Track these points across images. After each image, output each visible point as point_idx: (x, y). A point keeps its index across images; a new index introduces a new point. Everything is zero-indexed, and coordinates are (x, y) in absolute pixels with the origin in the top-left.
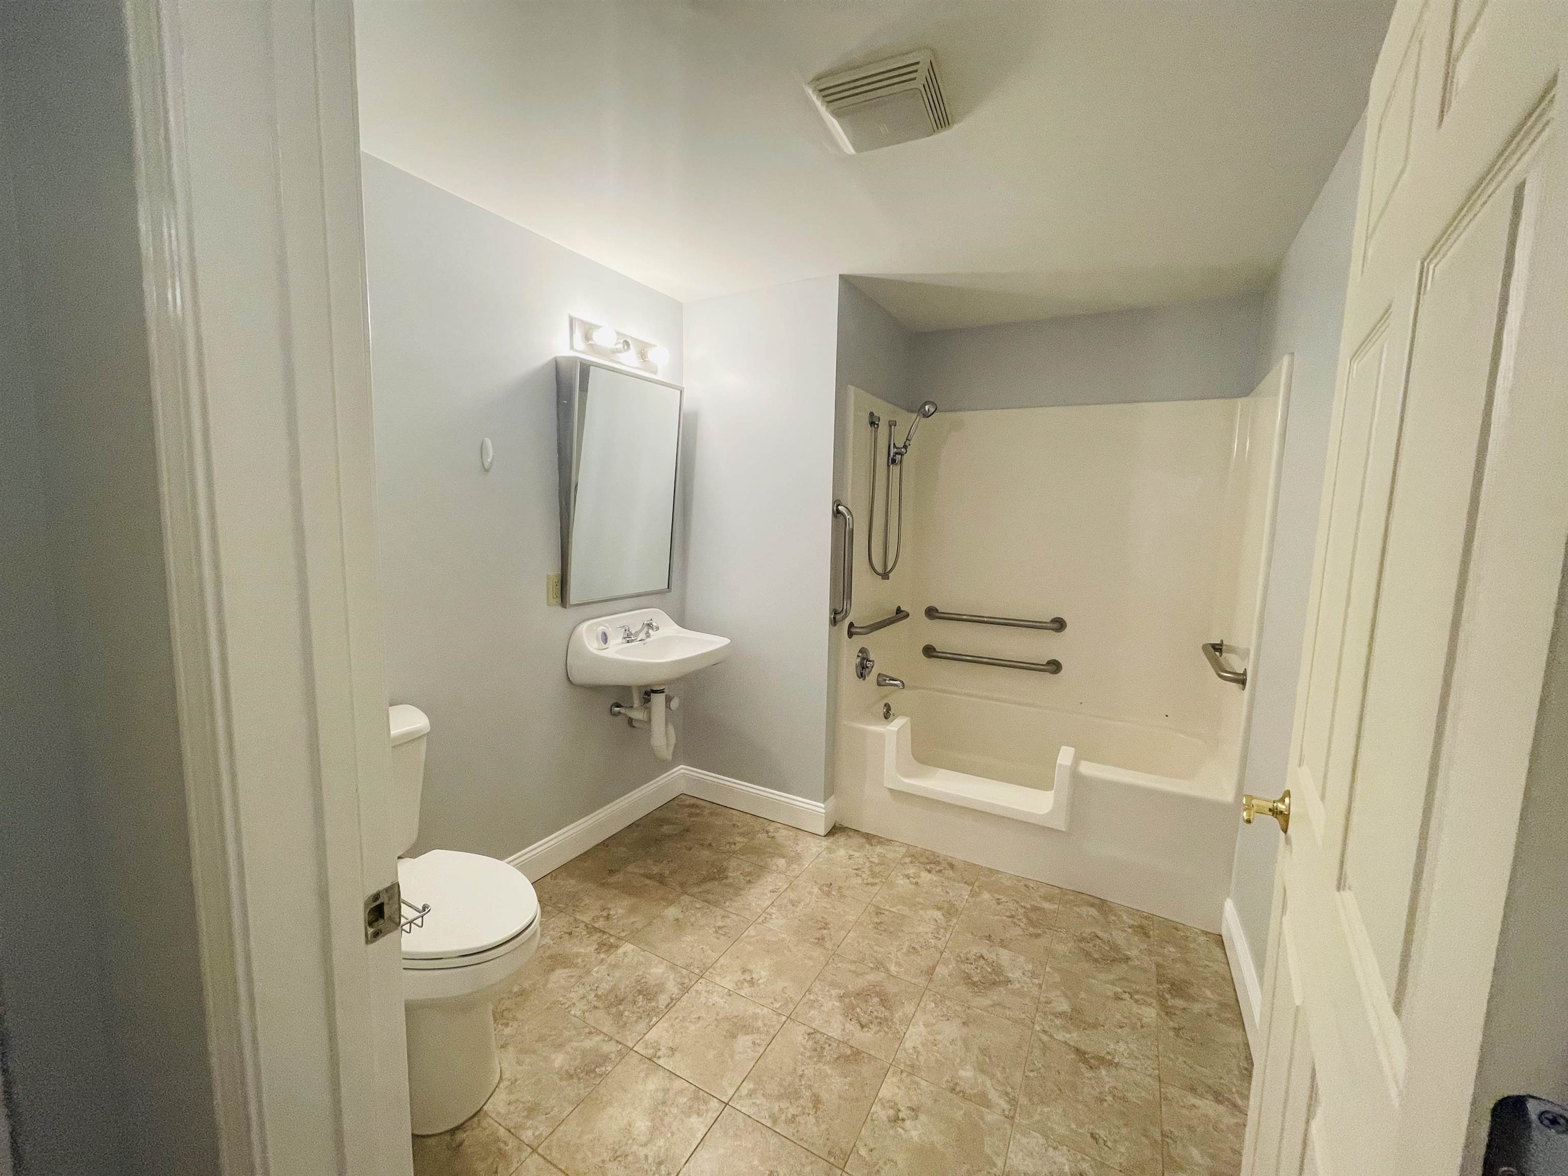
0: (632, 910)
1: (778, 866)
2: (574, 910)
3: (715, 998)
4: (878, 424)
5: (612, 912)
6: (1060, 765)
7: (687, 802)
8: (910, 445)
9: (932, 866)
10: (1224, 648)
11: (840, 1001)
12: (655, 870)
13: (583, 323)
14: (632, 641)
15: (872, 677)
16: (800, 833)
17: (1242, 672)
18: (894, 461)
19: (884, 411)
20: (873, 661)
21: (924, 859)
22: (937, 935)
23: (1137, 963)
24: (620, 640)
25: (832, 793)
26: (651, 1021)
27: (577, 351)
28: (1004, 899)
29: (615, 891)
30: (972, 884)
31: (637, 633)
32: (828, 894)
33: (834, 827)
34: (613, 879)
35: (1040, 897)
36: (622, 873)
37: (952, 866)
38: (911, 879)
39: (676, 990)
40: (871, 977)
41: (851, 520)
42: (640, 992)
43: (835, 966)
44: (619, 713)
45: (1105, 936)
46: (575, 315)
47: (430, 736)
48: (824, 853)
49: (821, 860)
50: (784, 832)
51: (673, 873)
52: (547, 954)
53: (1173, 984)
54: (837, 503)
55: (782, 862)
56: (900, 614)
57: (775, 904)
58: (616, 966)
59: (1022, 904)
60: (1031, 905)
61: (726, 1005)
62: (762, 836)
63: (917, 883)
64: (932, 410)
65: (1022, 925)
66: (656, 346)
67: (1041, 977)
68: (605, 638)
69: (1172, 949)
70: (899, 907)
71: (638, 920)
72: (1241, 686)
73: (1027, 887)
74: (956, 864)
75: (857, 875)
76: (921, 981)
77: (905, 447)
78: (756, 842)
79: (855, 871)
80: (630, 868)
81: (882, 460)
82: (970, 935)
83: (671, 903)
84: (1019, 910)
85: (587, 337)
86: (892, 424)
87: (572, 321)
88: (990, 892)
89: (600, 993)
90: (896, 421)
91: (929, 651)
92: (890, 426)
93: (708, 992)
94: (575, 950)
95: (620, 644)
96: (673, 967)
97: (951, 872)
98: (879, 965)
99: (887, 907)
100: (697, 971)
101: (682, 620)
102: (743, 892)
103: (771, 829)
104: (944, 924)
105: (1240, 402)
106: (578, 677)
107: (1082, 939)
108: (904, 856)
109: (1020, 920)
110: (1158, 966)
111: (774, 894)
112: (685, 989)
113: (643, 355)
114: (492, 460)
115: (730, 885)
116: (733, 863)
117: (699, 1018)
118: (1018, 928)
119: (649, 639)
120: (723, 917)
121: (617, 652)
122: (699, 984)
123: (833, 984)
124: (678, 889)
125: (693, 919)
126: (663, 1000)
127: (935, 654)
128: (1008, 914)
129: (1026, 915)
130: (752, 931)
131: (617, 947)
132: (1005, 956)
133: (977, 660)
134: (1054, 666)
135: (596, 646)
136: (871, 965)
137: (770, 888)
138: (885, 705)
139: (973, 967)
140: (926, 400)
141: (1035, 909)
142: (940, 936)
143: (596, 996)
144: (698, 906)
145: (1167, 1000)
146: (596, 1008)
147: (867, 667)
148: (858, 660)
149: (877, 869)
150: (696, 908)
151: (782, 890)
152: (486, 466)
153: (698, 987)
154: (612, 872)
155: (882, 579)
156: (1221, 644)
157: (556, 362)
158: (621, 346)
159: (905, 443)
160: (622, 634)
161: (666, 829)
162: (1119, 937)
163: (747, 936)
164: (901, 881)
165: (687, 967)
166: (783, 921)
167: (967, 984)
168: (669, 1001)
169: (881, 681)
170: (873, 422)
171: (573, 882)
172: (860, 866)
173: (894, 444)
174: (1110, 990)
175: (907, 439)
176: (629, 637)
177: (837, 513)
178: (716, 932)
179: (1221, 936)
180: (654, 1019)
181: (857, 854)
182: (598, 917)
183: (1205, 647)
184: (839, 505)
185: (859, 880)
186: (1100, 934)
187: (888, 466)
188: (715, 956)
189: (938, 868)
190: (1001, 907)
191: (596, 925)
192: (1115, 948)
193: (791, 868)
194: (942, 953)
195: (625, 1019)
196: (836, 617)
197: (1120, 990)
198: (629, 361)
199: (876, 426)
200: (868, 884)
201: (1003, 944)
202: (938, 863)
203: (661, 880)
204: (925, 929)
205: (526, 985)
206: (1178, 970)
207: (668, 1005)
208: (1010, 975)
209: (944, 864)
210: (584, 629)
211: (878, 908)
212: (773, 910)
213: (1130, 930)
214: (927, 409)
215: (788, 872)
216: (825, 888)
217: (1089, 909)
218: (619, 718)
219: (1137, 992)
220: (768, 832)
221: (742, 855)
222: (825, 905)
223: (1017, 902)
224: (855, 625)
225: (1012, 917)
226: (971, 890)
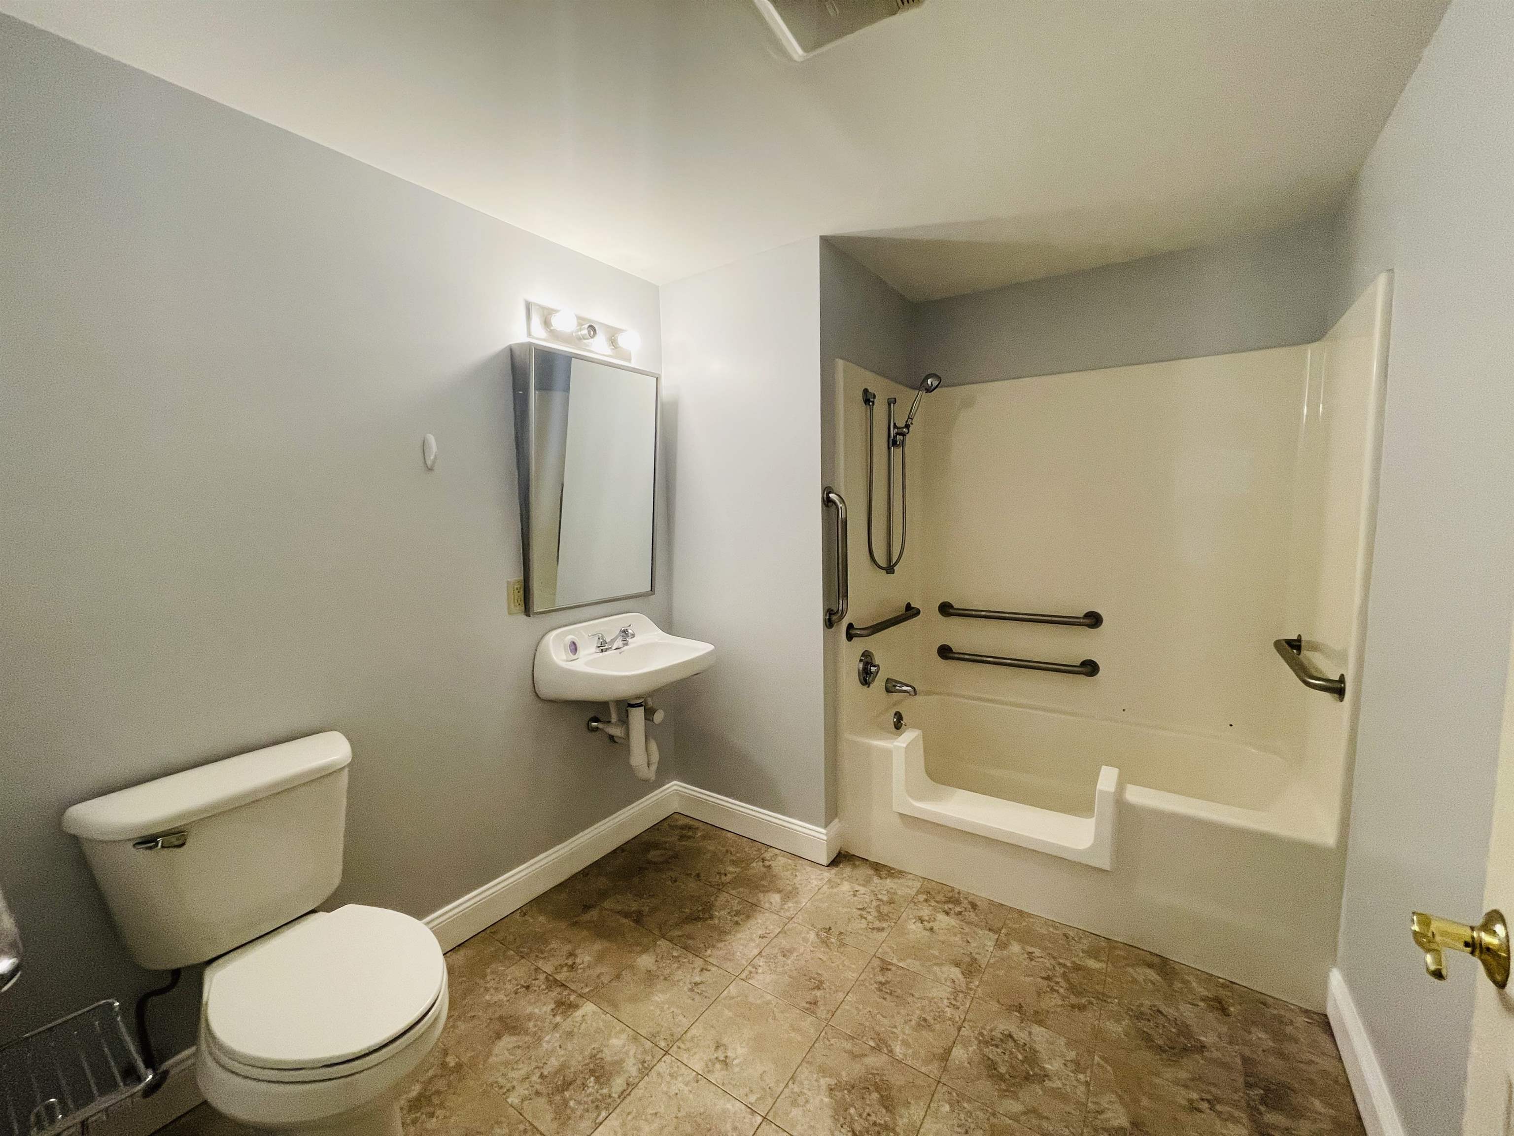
0: (600, 958)
1: (771, 903)
2: (537, 956)
3: (679, 1085)
4: (873, 402)
5: (578, 961)
6: (1100, 791)
7: (680, 823)
8: (912, 424)
9: (951, 906)
10: (1303, 644)
11: (831, 1096)
12: (634, 906)
13: (543, 308)
14: (607, 650)
15: (879, 683)
16: (801, 861)
17: (1337, 679)
18: (894, 443)
19: (881, 388)
20: (878, 666)
21: (940, 897)
22: (954, 1002)
23: (1216, 1054)
24: (594, 649)
25: (836, 815)
26: (599, 1115)
27: (533, 338)
28: (1037, 952)
29: (585, 933)
30: (997, 931)
31: (613, 641)
32: (825, 942)
33: (839, 854)
34: (586, 917)
35: (1083, 951)
36: (598, 909)
37: (974, 906)
38: (925, 923)
39: (634, 1071)
40: (874, 1061)
41: (843, 507)
42: (592, 1072)
43: (827, 1042)
44: (597, 729)
45: (1170, 1011)
46: (532, 299)
47: (353, 766)
48: (825, 887)
49: (820, 896)
50: (782, 860)
51: (654, 910)
52: (497, 1015)
53: (1267, 1090)
54: (827, 490)
55: (776, 898)
56: (910, 612)
57: (763, 954)
58: (570, 1034)
59: (1061, 961)
60: (1074, 962)
61: (691, 1096)
62: (756, 866)
63: (931, 929)
64: (936, 383)
65: (1062, 990)
66: (625, 331)
67: (1088, 1071)
68: (574, 648)
69: (1262, 1035)
70: (909, 961)
71: (605, 970)
72: (1336, 695)
73: (1067, 938)
74: (979, 903)
75: (862, 917)
76: (934, 1069)
77: (907, 426)
78: (751, 872)
79: (860, 912)
80: (607, 904)
81: (880, 442)
82: (994, 1003)
83: (645, 950)
84: (1057, 968)
85: (547, 323)
86: (891, 402)
87: (528, 307)
88: (1020, 941)
89: (546, 1073)
90: (895, 399)
91: (945, 652)
92: (889, 405)
93: (671, 1075)
94: (529, 1009)
95: (593, 654)
96: (636, 1037)
97: (972, 915)
98: (881, 1045)
99: (895, 961)
100: (662, 1044)
101: (668, 625)
102: (728, 937)
103: (768, 856)
104: (964, 989)
105: (1310, 350)
106: (547, 690)
107: (1139, 1016)
108: (918, 893)
109: (1057, 983)
110: (1245, 1060)
111: (763, 940)
112: (645, 1070)
113: (613, 342)
114: (436, 458)
115: (714, 928)
116: (723, 897)
117: (656, 1114)
118: (1056, 995)
119: (626, 647)
120: (702, 970)
121: (587, 664)
122: (663, 1063)
123: (823, 1070)
124: (656, 932)
125: (667, 972)
126: (618, 1083)
127: (951, 655)
128: (1044, 975)
129: (1064, 975)
130: (733, 989)
131: (577, 1007)
132: (1039, 1036)
133: (999, 662)
134: (1090, 668)
135: (565, 657)
136: (872, 1044)
137: (760, 932)
138: (895, 714)
139: (1000, 1050)
140: (927, 373)
141: (1077, 968)
142: (958, 1004)
143: (542, 1076)
144: (675, 954)
145: (1261, 1114)
146: (538, 1093)
147: (871, 673)
148: (861, 666)
149: (885, 909)
150: (673, 956)
151: (772, 935)
152: (429, 463)
153: (662, 1067)
154: (587, 908)
155: (887, 573)
156: (1299, 640)
157: (511, 350)
158: (585, 332)
159: (907, 422)
160: (596, 643)
161: (653, 855)
162: (1188, 1013)
163: (725, 999)
164: (914, 927)
165: (652, 1038)
166: (768, 978)
167: (990, 1077)
168: (625, 1086)
169: (891, 687)
170: (868, 399)
171: (542, 919)
172: (866, 905)
173: (895, 424)
174: (1182, 1096)
175: (909, 418)
176: (603, 647)
177: (827, 502)
178: (692, 990)
179: (1326, 1016)
180: (604, 1114)
181: (862, 890)
182: (561, 966)
183: (1278, 644)
184: (830, 492)
185: (864, 923)
186: (1163, 1009)
187: (889, 448)
188: (686, 1023)
189: (958, 909)
190: (1033, 963)
191: (558, 977)
192: (1185, 1030)
193: (786, 907)
194: (959, 1029)
195: (569, 1111)
196: (831, 619)
197: (1195, 1096)
198: (599, 347)
199: (871, 404)
200: (873, 929)
201: (1039, 1018)
202: (957, 902)
203: (638, 918)
204: (941, 992)
205: (465, 1059)
206: (1272, 1067)
207: (622, 1093)
208: (1047, 1066)
209: (965, 903)
210: (552, 638)
211: (882, 960)
212: (761, 962)
213: (1202, 1004)
214: (929, 383)
215: (782, 911)
216: (823, 935)
217: (1148, 971)
218: (597, 733)
219: (1218, 1100)
220: (764, 860)
221: (734, 889)
222: (821, 957)
223: (1054, 958)
224: (855, 627)
225: (1048, 978)
226: (997, 940)
